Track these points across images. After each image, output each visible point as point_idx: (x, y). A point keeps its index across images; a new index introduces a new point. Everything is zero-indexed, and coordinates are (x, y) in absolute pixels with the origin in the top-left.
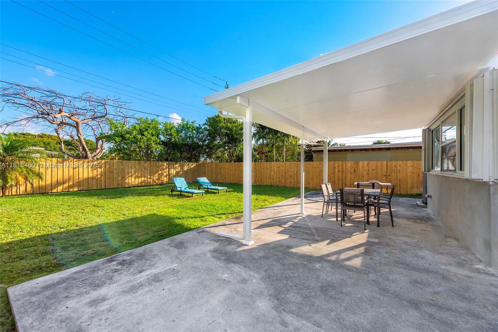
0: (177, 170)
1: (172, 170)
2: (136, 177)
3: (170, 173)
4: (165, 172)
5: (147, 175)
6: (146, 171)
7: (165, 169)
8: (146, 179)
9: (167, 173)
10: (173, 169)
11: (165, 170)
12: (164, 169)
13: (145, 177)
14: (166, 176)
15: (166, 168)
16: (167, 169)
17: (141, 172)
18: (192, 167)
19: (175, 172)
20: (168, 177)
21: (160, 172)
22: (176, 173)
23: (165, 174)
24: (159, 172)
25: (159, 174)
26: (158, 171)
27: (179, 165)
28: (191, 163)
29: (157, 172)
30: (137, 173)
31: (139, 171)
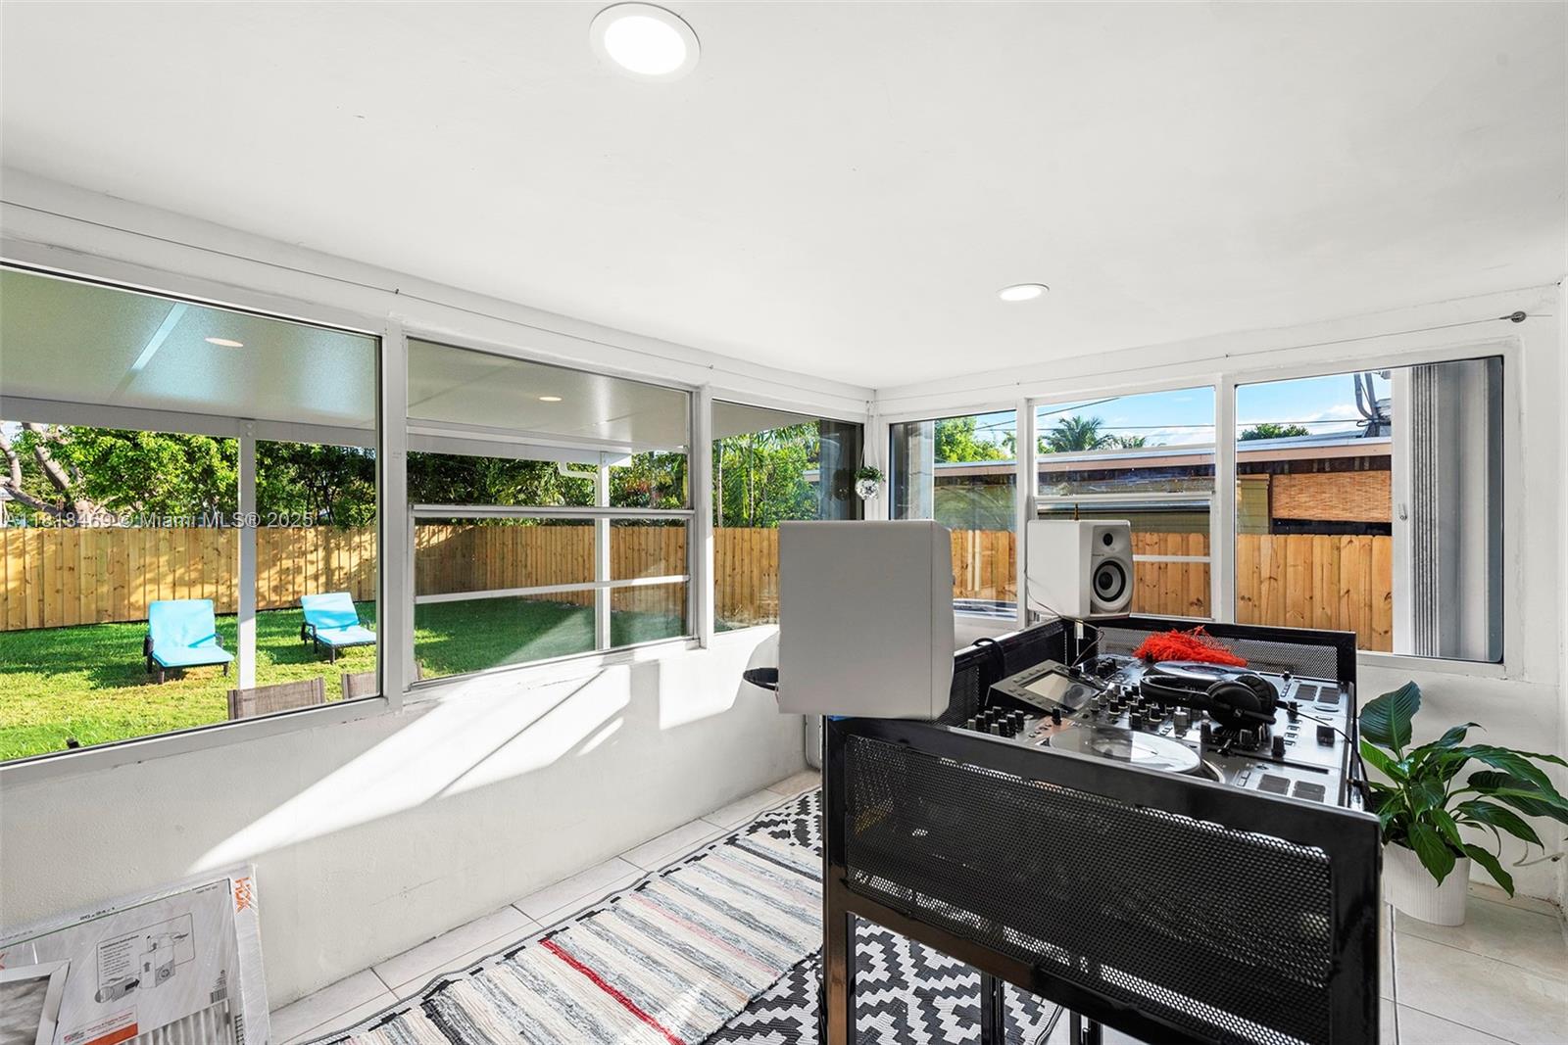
0: (363, 552)
1: (344, 555)
2: (181, 585)
3: (334, 564)
4: (312, 563)
5: (226, 575)
6: (223, 561)
7: (312, 552)
8: (222, 589)
9: (321, 565)
10: (349, 550)
11: (310, 557)
12: (304, 554)
13: (217, 582)
14: (316, 577)
15: (316, 550)
16: (321, 553)
17: (200, 567)
18: (434, 540)
19: (355, 560)
20: (322, 579)
21: (287, 563)
22: (360, 565)
23: (311, 570)
24: (284, 562)
25: (281, 572)
26: (280, 559)
27: (374, 534)
28: (431, 527)
29: (275, 565)
30: (182, 570)
31: (192, 562)
